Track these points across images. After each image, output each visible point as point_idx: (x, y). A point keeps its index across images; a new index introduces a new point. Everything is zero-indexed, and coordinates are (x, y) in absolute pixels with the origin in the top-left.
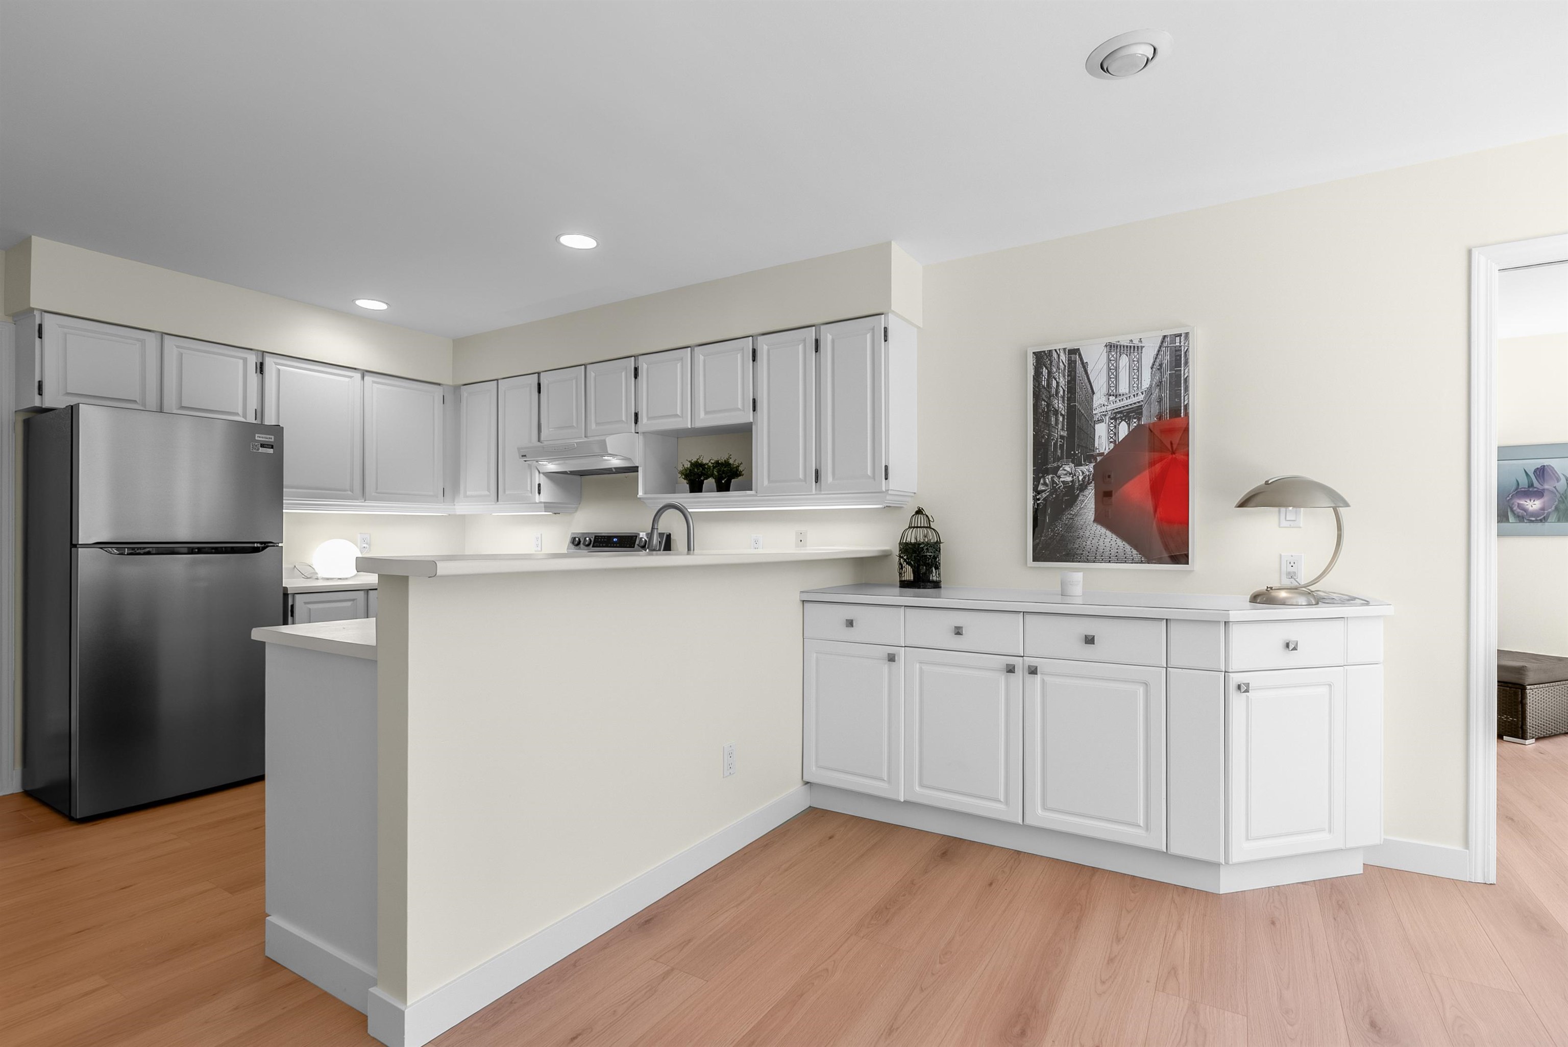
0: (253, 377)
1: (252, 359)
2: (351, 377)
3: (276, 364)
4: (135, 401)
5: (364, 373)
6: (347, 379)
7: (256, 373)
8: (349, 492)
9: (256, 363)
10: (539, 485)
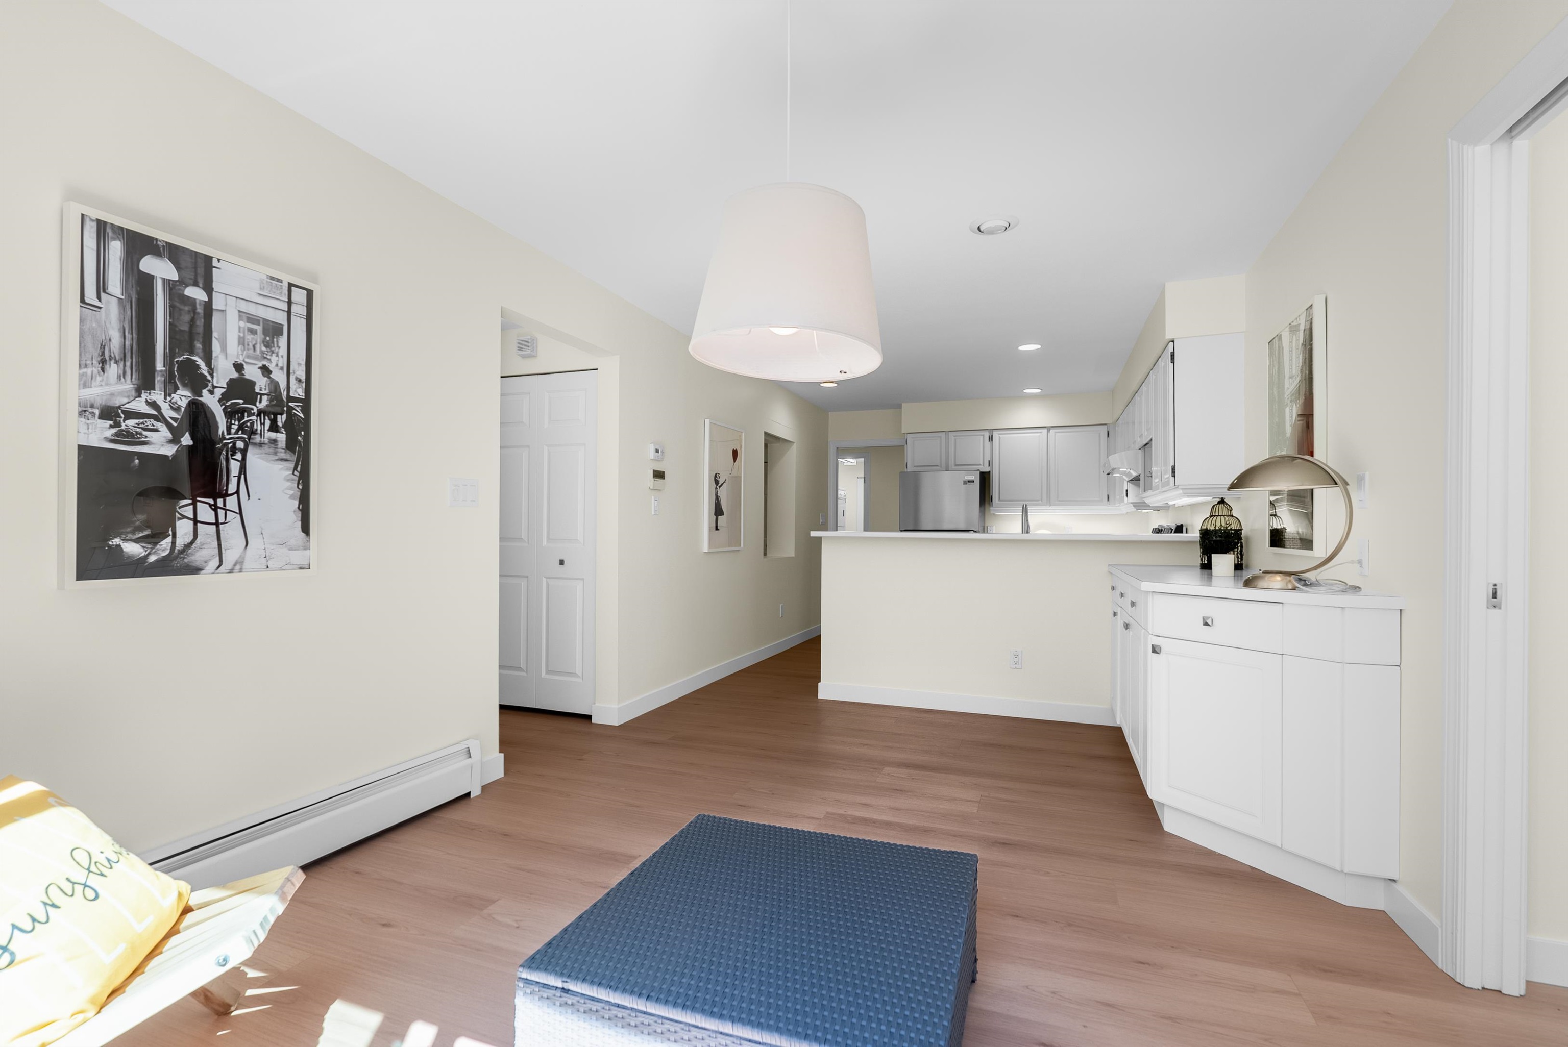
0: (988, 444)
1: (987, 434)
2: (1041, 432)
3: (999, 434)
4: (937, 466)
5: (1049, 428)
6: (1039, 434)
7: (989, 441)
8: (1040, 502)
9: (989, 436)
10: (1127, 491)
